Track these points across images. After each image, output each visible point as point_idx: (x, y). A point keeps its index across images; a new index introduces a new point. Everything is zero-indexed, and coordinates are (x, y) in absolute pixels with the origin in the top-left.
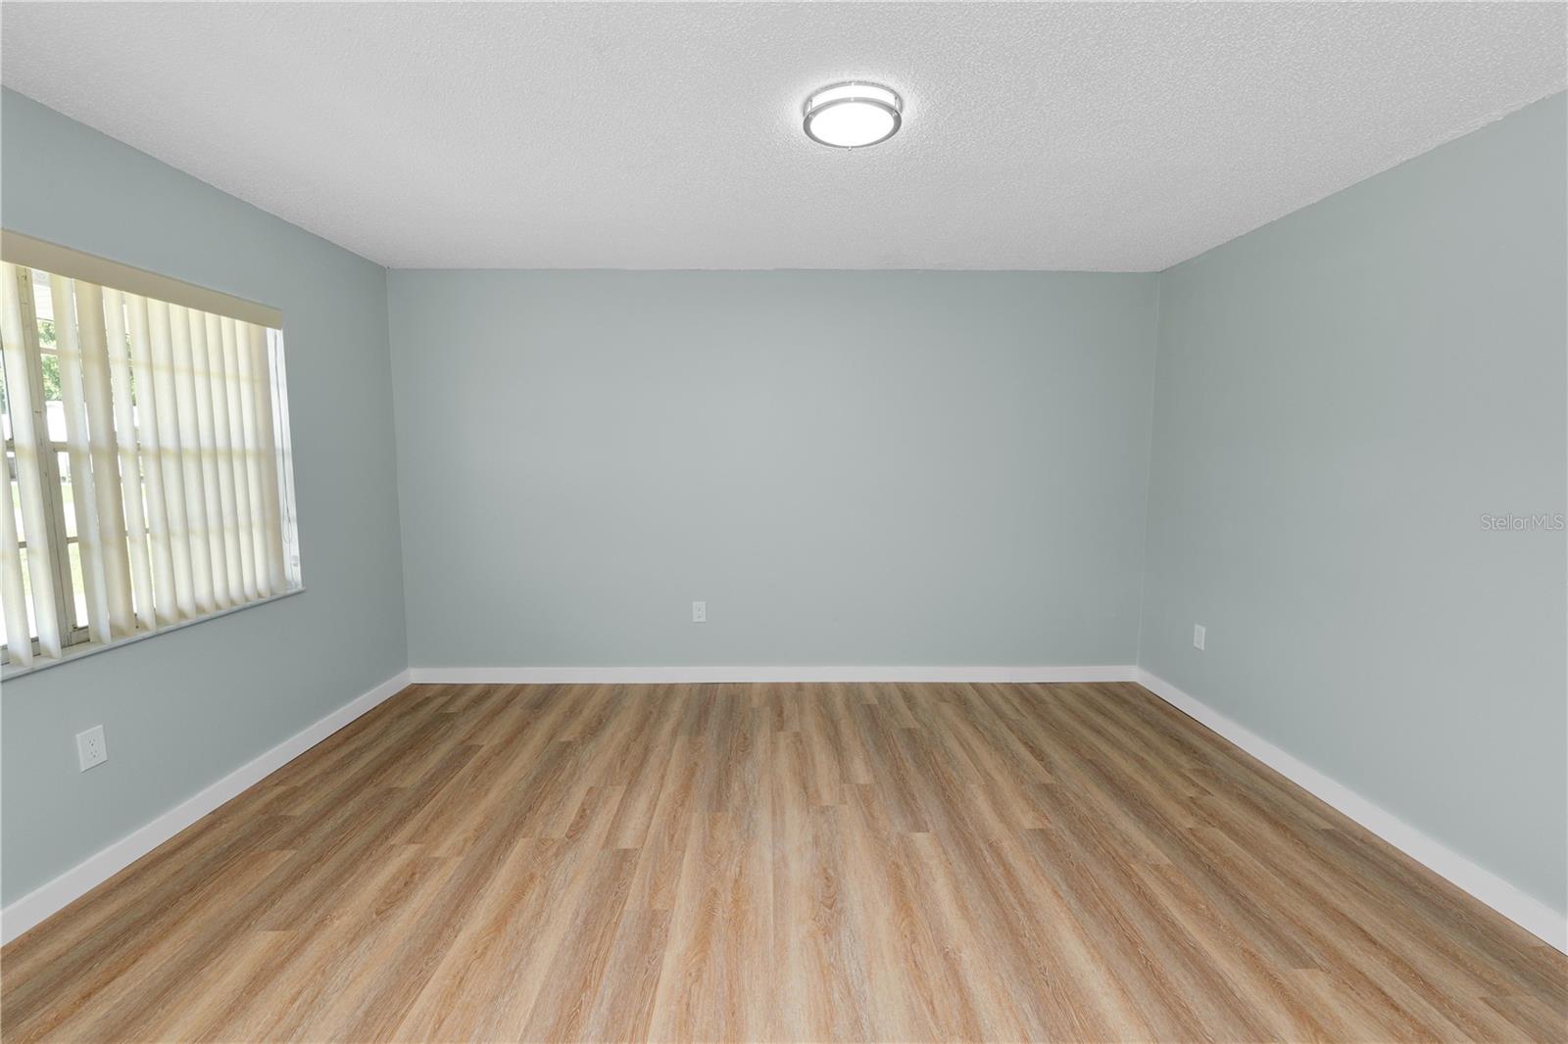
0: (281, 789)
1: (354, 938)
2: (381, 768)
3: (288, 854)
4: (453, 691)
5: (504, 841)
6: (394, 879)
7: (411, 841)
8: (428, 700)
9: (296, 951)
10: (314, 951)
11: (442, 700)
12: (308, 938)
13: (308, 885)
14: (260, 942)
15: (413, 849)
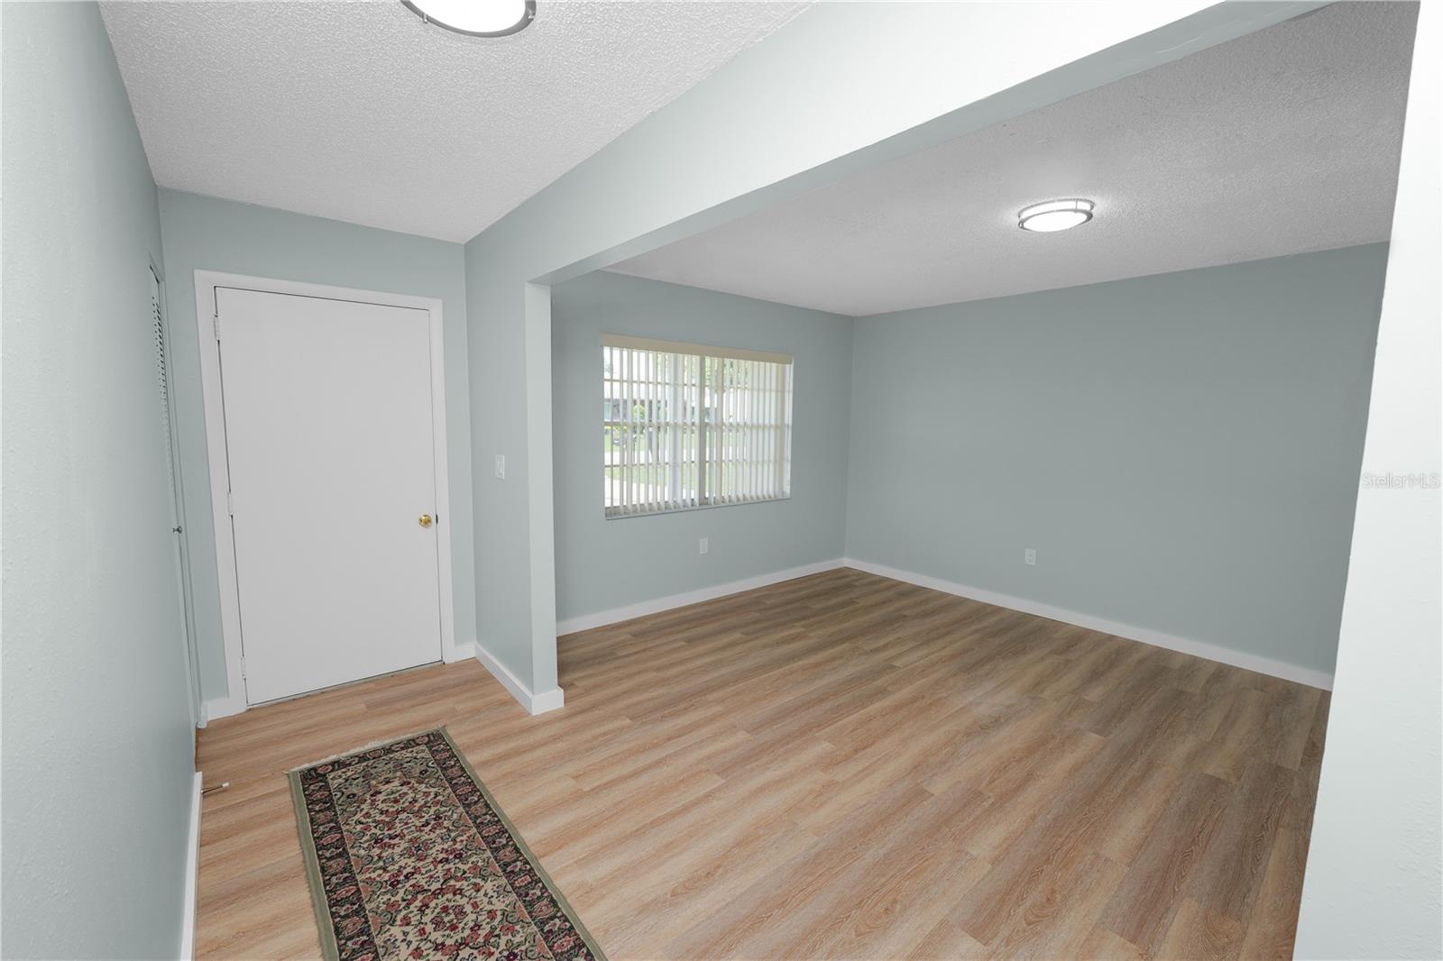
0: (766, 592)
1: (765, 646)
2: (809, 597)
3: (758, 614)
4: (863, 575)
5: (843, 641)
6: (788, 636)
7: (803, 627)
8: (847, 576)
9: (746, 642)
10: (751, 644)
11: (854, 578)
12: (751, 640)
13: (759, 626)
14: (736, 636)
15: (803, 629)
